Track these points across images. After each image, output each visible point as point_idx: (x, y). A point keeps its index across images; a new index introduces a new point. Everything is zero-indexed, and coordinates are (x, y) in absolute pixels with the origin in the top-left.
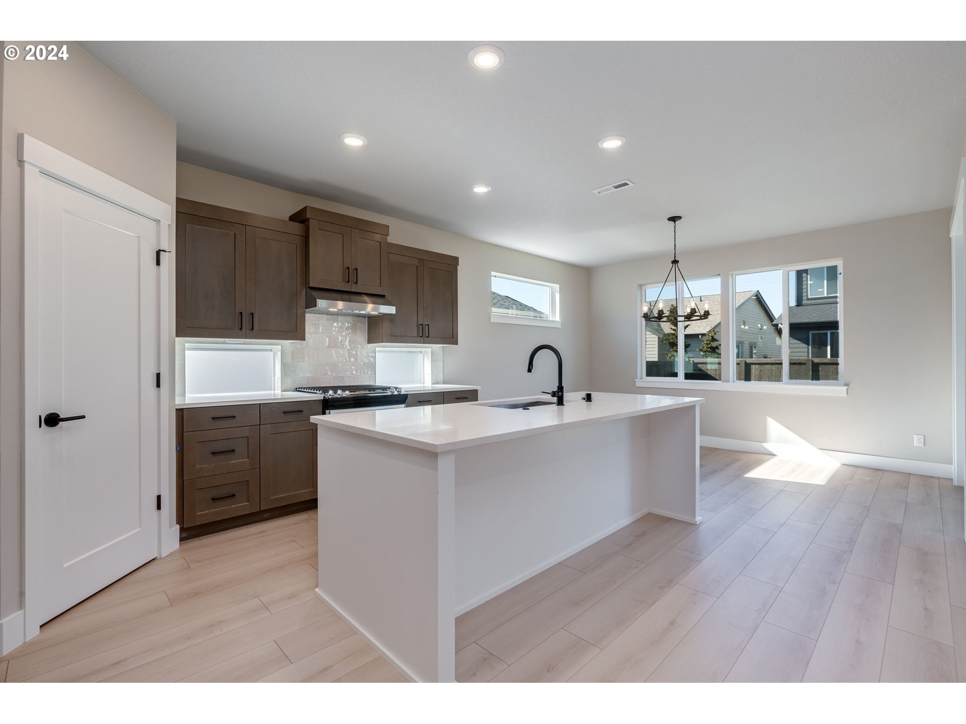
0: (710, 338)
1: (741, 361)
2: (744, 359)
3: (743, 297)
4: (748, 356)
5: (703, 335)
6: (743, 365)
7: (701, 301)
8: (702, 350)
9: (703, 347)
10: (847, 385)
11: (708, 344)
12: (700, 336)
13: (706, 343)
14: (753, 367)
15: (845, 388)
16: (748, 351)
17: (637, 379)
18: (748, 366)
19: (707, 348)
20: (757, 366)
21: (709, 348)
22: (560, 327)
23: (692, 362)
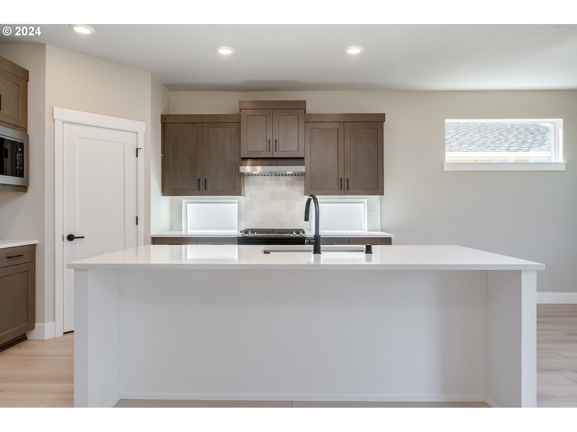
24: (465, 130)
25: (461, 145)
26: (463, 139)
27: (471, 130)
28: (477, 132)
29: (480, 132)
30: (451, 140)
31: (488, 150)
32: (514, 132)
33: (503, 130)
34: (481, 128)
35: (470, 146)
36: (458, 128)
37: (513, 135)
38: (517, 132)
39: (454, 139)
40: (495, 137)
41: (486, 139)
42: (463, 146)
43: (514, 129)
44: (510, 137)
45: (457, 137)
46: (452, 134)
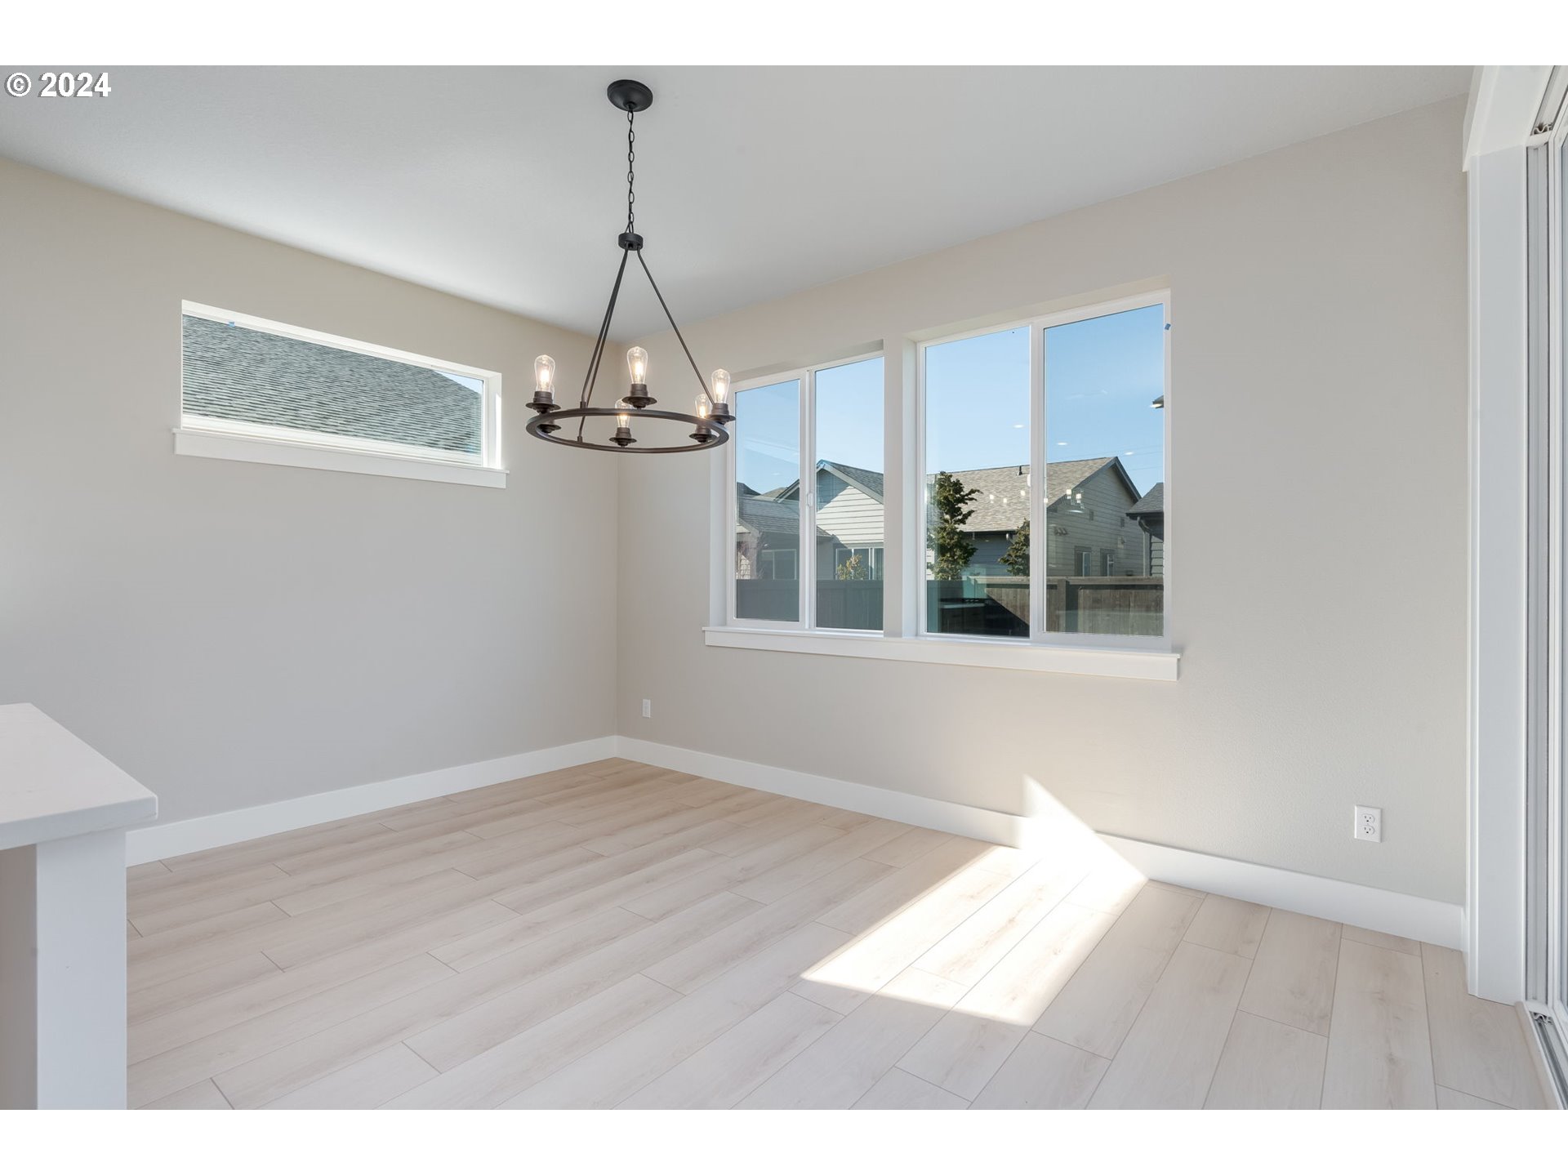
0: (1022, 539)
1: (1059, 581)
2: (1065, 578)
3: (1090, 468)
4: (1073, 573)
5: (1012, 533)
6: (1063, 589)
7: (1021, 473)
8: (1008, 560)
9: (1009, 555)
10: (1178, 649)
11: (1017, 550)
12: (1007, 535)
13: (1015, 548)
14: (1081, 592)
15: (1175, 657)
16: (1073, 562)
17: (708, 625)
18: (1072, 593)
19: (1016, 556)
20: (1088, 591)
21: (1020, 557)
22: (505, 487)
23: (973, 582)
24: (350, 390)
25: (324, 418)
26: (334, 407)
27: (363, 391)
28: (377, 398)
29: (384, 399)
30: (304, 403)
31: (389, 437)
32: (458, 413)
33: (436, 404)
34: (388, 392)
35: (348, 421)
36: (333, 381)
37: (452, 418)
38: (464, 413)
39: (314, 401)
40: (413, 416)
41: (392, 415)
42: (329, 422)
43: (458, 408)
44: (445, 420)
45: (324, 400)
46: (314, 391)
